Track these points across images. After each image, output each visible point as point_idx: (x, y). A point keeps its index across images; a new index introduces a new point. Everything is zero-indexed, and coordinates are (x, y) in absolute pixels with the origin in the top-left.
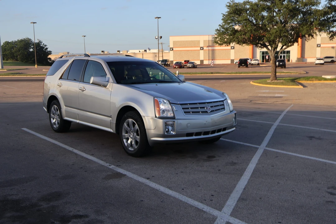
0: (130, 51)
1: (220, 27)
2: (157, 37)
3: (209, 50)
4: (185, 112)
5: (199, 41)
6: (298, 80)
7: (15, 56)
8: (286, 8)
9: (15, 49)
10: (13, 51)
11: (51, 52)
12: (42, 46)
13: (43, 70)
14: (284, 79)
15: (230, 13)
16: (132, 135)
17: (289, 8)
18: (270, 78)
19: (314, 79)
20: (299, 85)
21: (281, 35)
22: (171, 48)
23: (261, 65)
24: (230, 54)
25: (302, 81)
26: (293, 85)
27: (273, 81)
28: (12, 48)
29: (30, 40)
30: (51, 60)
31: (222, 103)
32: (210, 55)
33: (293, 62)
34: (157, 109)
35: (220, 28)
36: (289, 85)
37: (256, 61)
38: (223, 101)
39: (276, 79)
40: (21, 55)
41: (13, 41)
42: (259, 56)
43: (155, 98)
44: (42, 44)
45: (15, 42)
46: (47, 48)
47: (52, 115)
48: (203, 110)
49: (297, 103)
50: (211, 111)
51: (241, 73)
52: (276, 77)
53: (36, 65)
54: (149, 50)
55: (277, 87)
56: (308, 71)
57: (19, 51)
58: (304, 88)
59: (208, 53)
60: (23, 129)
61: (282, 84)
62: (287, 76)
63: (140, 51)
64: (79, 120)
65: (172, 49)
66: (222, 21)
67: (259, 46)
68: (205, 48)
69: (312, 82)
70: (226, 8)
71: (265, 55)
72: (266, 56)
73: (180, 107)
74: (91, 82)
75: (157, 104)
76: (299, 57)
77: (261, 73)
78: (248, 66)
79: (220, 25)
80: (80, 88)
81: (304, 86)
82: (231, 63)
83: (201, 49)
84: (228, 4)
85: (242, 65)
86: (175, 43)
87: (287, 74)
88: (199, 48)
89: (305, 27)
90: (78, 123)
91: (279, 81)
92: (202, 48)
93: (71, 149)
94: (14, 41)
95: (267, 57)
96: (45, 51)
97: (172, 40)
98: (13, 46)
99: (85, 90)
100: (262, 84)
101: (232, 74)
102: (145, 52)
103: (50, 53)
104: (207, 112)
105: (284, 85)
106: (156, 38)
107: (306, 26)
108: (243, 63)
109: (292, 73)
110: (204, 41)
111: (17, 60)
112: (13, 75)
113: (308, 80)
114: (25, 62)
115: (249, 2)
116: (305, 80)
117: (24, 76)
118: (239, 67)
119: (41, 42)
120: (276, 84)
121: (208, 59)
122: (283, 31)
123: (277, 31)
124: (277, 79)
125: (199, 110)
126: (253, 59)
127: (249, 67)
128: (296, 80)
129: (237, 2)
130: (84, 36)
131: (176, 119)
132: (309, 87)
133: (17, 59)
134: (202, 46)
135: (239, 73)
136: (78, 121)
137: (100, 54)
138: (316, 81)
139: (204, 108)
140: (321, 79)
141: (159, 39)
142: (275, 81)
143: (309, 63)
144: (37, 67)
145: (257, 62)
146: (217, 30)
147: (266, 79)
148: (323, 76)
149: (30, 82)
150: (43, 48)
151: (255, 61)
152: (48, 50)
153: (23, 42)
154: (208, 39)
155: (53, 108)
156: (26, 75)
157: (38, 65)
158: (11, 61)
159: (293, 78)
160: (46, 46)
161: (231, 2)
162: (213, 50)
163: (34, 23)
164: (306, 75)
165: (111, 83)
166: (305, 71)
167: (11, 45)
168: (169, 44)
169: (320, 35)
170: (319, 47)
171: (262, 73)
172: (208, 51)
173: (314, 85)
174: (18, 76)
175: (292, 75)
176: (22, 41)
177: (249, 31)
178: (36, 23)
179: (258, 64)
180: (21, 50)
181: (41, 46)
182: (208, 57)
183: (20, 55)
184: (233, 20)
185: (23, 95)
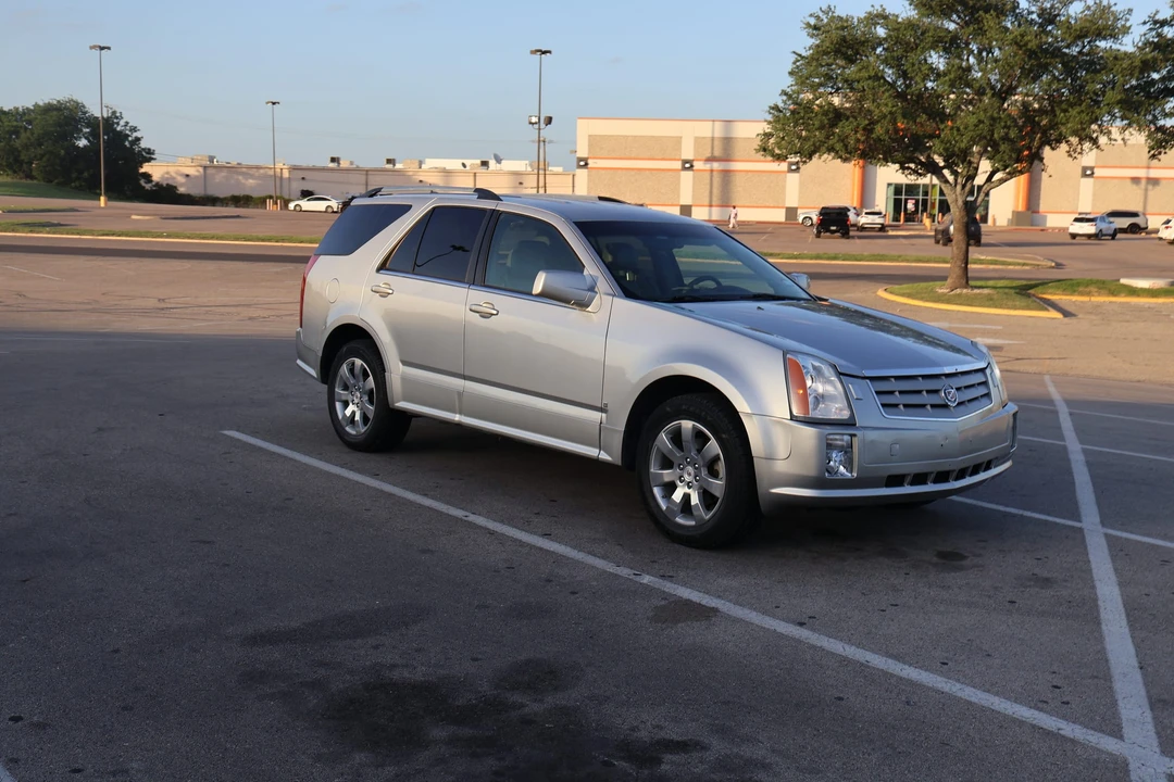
0: (427, 160)
1: (785, 98)
2: (534, 120)
3: (712, 171)
4: (883, 405)
5: (678, 141)
6: (1039, 289)
7: (23, 160)
8: (1016, 43)
9: (23, 135)
10: (18, 143)
11: (153, 154)
12: (121, 132)
13: (134, 217)
14: (991, 283)
15: (819, 53)
16: (689, 474)
17: (1026, 44)
18: (944, 278)
19: (1093, 289)
20: (1047, 310)
21: (993, 135)
22: (580, 159)
23: (891, 233)
24: (784, 187)
25: (1050, 294)
26: (1028, 308)
27: (958, 291)
28: (11, 133)
29: (78, 106)
30: (152, 181)
31: (979, 378)
32: (716, 191)
33: (998, 224)
34: (797, 393)
35: (784, 102)
36: (1015, 308)
37: (877, 216)
38: (982, 370)
39: (967, 285)
40: (44, 159)
41: (18, 109)
42: (882, 200)
43: (788, 356)
44: (122, 123)
45: (24, 113)
46: (138, 139)
47: (338, 390)
48: (934, 399)
49: (1057, 372)
50: (958, 404)
51: (835, 258)
52: (966, 278)
53: (102, 198)
54: (499, 160)
55: (972, 313)
56: (1059, 261)
57: (40, 145)
58: (1066, 320)
59: (708, 181)
60: (226, 432)
61: (990, 302)
62: (996, 275)
63: (464, 165)
64: (460, 413)
65: (583, 163)
66: (790, 80)
67: (909, 168)
68: (698, 165)
69: (1085, 299)
70: (804, 33)
71: (903, 197)
72: (906, 200)
73: (872, 387)
74: (538, 287)
75: (795, 375)
76: (1021, 208)
77: (902, 261)
78: (851, 233)
79: (784, 93)
80: (474, 308)
81: (1066, 314)
82: (786, 219)
83: (685, 169)
84: (813, 21)
85: (828, 231)
86: (594, 140)
87: (992, 267)
88: (678, 165)
89: (1073, 112)
90: (459, 425)
91: (976, 291)
92: (688, 165)
93: (458, 513)
94: (21, 110)
95: (910, 206)
96: (131, 149)
97: (585, 130)
98: (16, 127)
99: (495, 312)
100: (922, 299)
101: (802, 258)
102: (483, 170)
103: (148, 156)
104: (945, 406)
105: (996, 307)
106: (531, 123)
107: (1078, 109)
108: (834, 221)
109: (1010, 264)
110: (698, 140)
111: (30, 176)
112: (31, 232)
113: (1073, 292)
114: (58, 184)
115: (885, 17)
116: (1065, 291)
117: (73, 234)
118: (818, 235)
119: (118, 114)
120: (969, 301)
121: (707, 202)
122: (1003, 124)
123: (980, 122)
124: (972, 283)
125: (925, 398)
126: (865, 211)
127: (853, 237)
128: (1031, 291)
129: (844, 15)
130: (274, 103)
131: (858, 429)
132: (1080, 316)
133: (31, 170)
134: (690, 157)
135: (828, 259)
136: (457, 418)
137: (324, 169)
138: (1099, 295)
139: (936, 392)
140: (1115, 289)
141: (543, 125)
142: (965, 291)
143: (1054, 229)
144: (106, 204)
145: (878, 220)
146: (776, 108)
147: (931, 283)
148: (1123, 281)
149: (100, 258)
150: (123, 136)
151: (870, 217)
152: (143, 144)
153: (55, 113)
154: (710, 135)
155: (345, 368)
156: (78, 234)
157: (109, 198)
158: (9, 180)
159: (1024, 283)
160: (134, 129)
161: (821, 14)
162: (726, 174)
163: (102, 48)
164: (1057, 274)
165: (604, 297)
166: (1053, 261)
167: (10, 121)
168: (575, 143)
169: (1123, 139)
170: (1089, 176)
171: (908, 261)
172: (707, 175)
173: (1096, 309)
174: (49, 233)
175: (1011, 271)
176: (49, 109)
177: (885, 117)
178: (109, 48)
179: (883, 228)
180: (45, 144)
181: (118, 129)
182: (707, 193)
183: (41, 159)
184: (828, 77)
185: (88, 303)
